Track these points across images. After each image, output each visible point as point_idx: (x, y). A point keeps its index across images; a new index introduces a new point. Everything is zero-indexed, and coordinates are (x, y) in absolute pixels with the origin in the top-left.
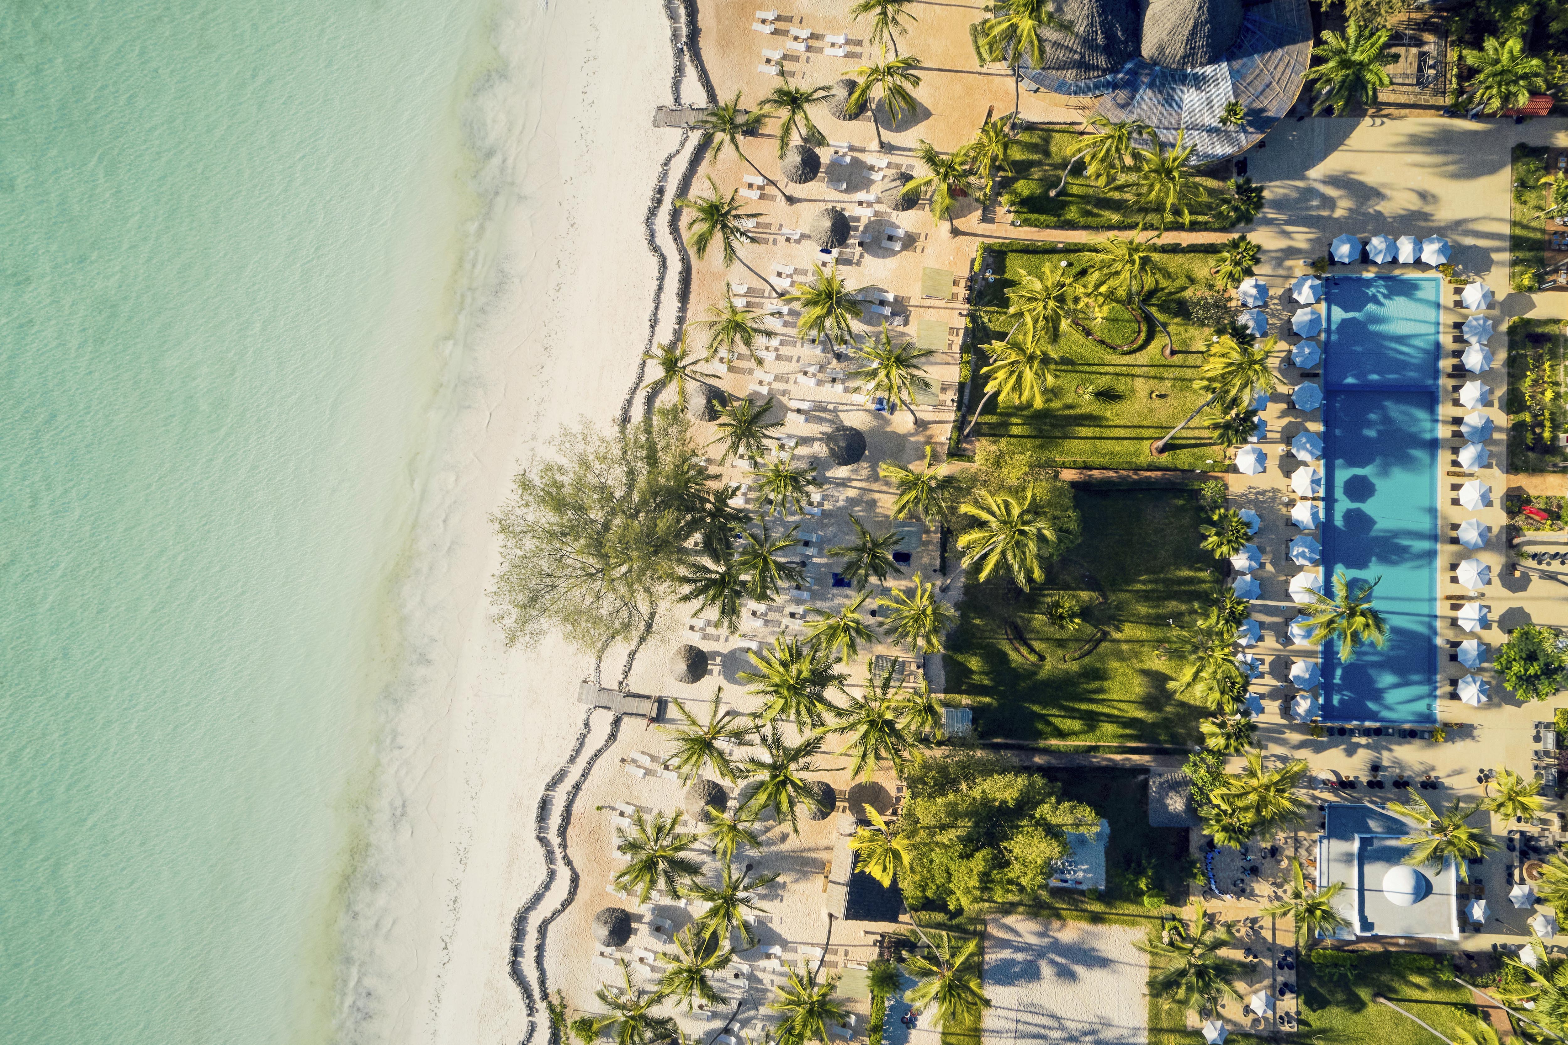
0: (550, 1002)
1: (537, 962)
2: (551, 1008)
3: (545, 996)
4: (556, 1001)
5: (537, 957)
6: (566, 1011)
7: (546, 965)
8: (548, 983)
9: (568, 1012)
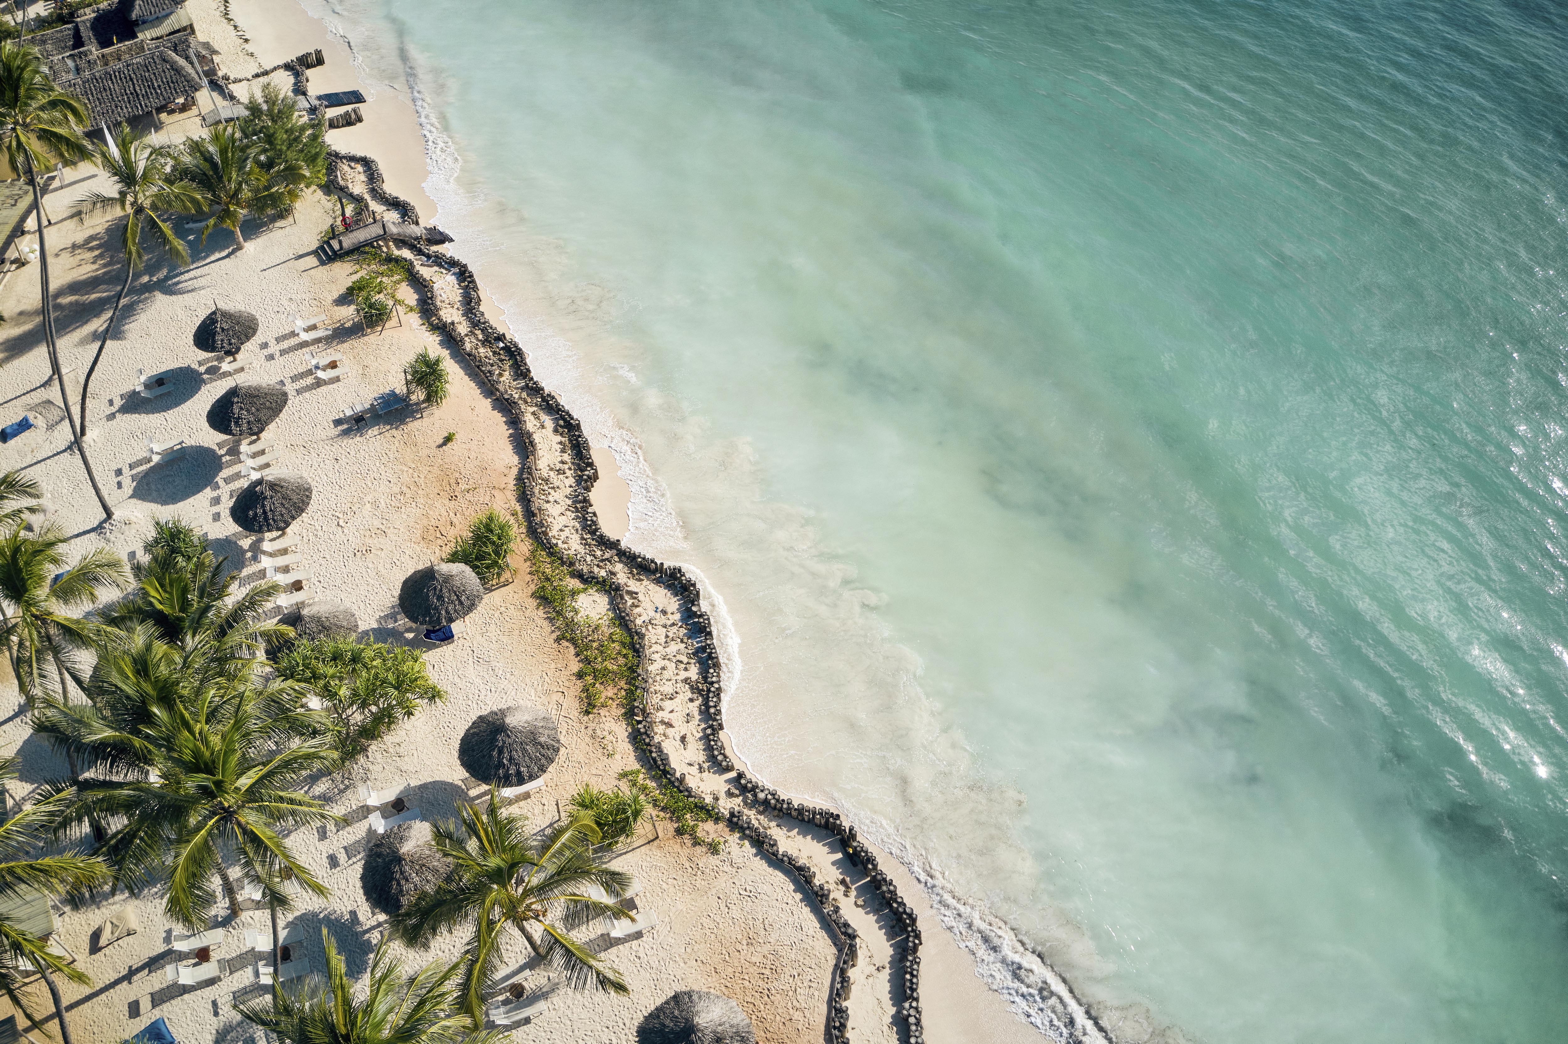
0: (717, 819)
1: (800, 869)
2: (708, 812)
3: (734, 823)
4: (708, 830)
5: (809, 880)
6: (671, 826)
7: (779, 877)
8: (749, 849)
9: (667, 827)
